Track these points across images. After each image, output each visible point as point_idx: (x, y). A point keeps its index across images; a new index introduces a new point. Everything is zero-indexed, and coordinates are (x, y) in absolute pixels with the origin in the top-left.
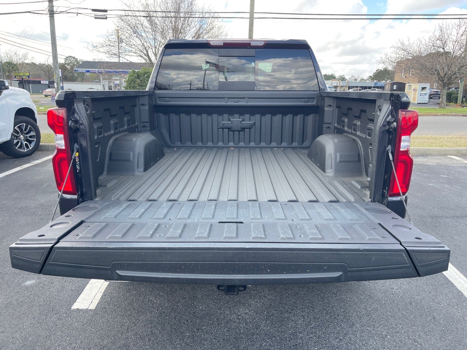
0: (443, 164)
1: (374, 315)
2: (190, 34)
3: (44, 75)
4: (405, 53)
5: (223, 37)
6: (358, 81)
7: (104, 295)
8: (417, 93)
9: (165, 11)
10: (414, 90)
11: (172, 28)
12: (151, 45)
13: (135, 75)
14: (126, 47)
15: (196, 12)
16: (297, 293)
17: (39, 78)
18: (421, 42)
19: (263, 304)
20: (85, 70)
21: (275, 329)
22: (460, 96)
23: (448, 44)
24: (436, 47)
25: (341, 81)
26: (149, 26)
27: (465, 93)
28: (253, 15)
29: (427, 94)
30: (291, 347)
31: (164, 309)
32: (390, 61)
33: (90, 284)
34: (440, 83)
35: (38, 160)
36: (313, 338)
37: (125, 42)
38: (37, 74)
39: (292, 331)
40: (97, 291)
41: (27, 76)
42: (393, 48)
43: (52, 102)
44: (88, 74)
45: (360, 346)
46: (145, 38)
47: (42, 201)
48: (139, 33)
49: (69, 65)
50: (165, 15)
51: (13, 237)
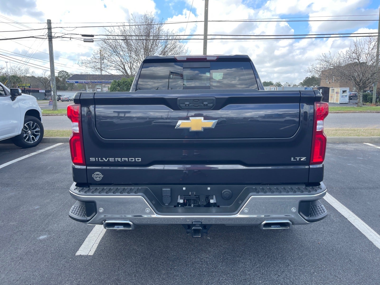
0: (360, 149)
1: (305, 258)
2: (158, 52)
3: (41, 86)
4: (328, 64)
5: (183, 54)
6: (291, 87)
7: (100, 245)
8: (339, 95)
9: (138, 35)
10: (336, 93)
11: (144, 48)
12: (127, 61)
13: (116, 84)
14: (107, 63)
15: (162, 36)
16: (246, 244)
17: (37, 88)
18: (340, 55)
19: (219, 251)
20: (74, 81)
21: (229, 269)
22: (374, 97)
23: (362, 56)
24: (352, 59)
25: (278, 86)
26: (126, 46)
27: (378, 94)
28: (207, 37)
29: (347, 96)
30: (241, 281)
31: (145, 255)
32: (316, 71)
33: (89, 238)
34: (357, 87)
35: (41, 149)
36: (258, 275)
37: (107, 59)
38: (36, 85)
39: (242, 270)
40: (94, 243)
41: (28, 86)
42: (318, 60)
43: (49, 107)
44: (76, 84)
45: (293, 280)
46: (123, 56)
47: (47, 180)
48: (118, 52)
49: (61, 78)
50: (138, 38)
51: (28, 205)
